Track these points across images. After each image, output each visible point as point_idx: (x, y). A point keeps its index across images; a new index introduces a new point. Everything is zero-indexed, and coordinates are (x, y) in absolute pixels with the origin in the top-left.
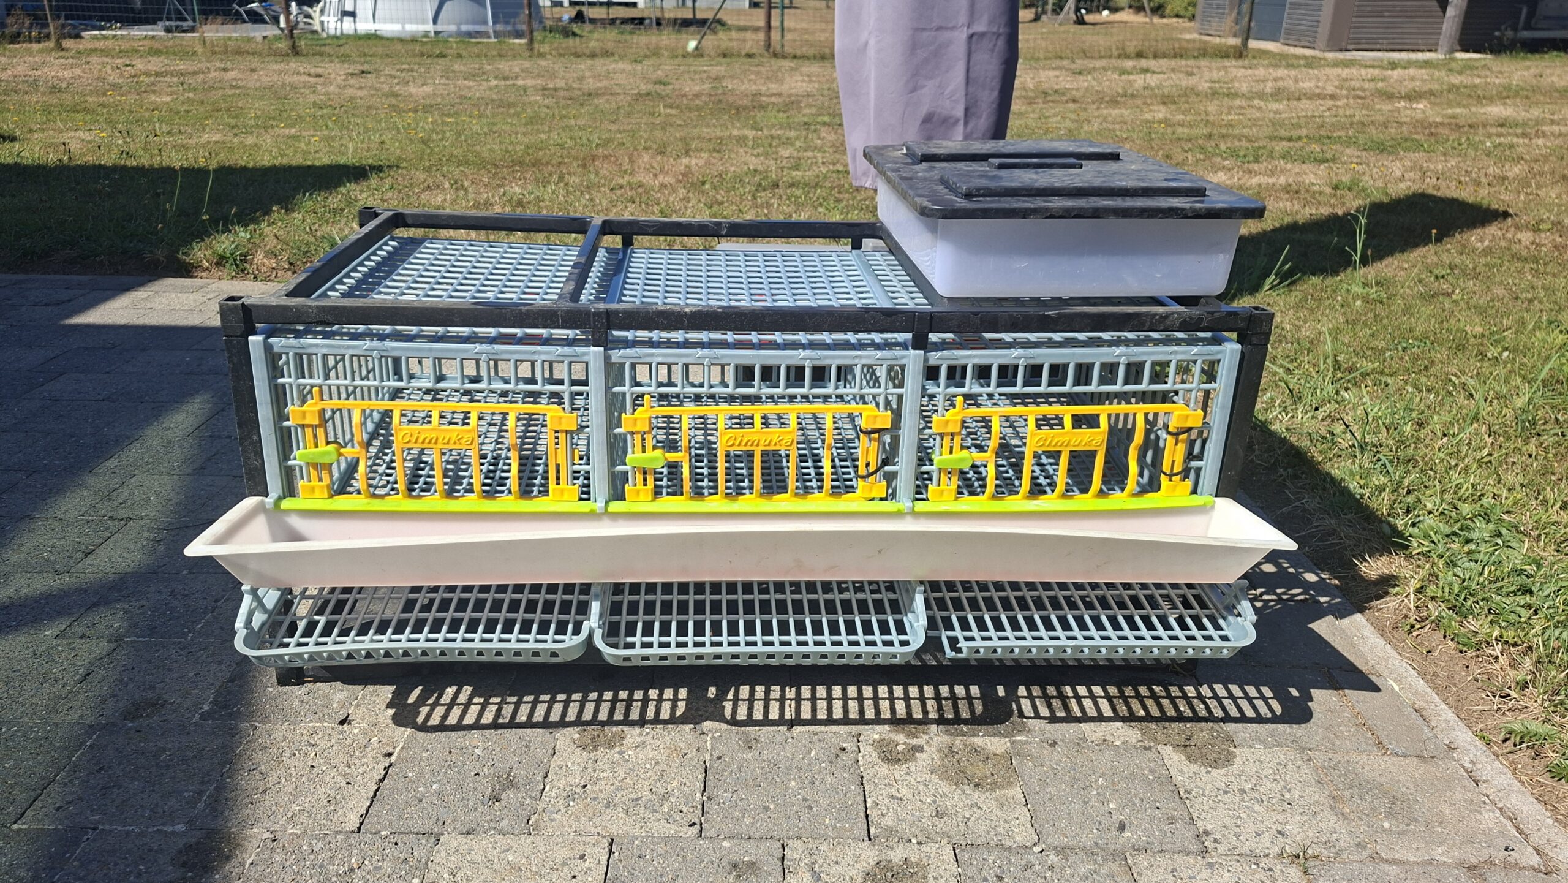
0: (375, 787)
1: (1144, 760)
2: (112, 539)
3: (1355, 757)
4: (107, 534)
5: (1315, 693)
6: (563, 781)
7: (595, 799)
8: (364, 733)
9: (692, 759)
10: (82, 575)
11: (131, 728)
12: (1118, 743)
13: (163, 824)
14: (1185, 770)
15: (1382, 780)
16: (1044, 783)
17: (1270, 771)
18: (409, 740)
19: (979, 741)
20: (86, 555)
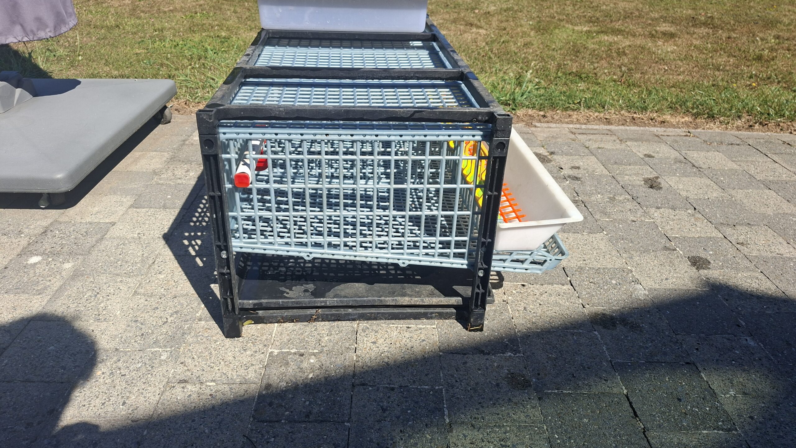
13: (597, 339)
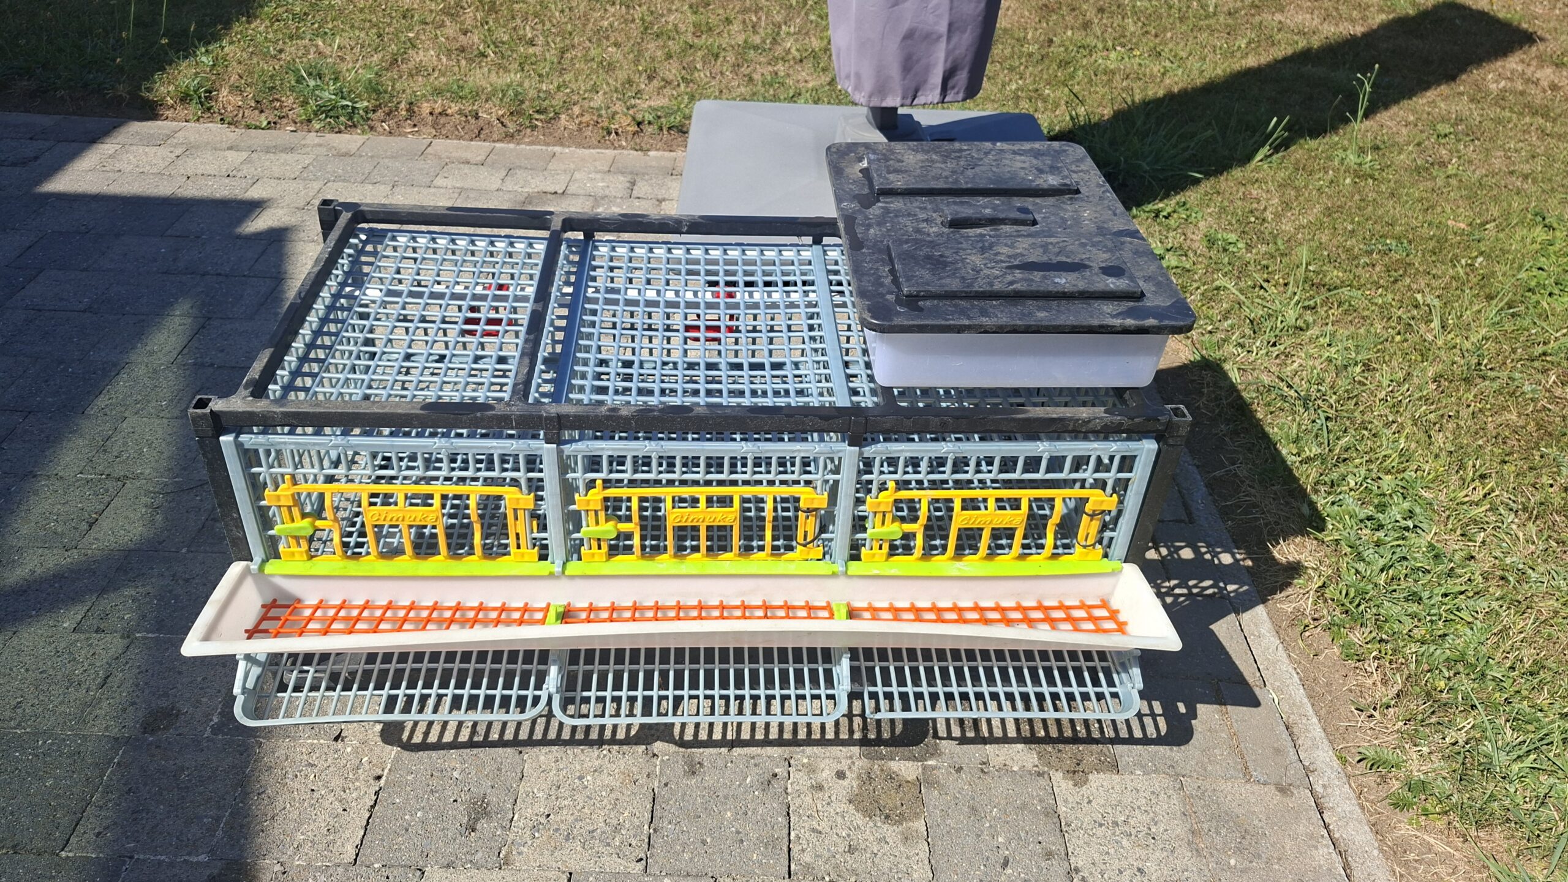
0: (368, 815)
1: (1035, 789)
2: (111, 506)
3: (1222, 785)
4: (107, 499)
5: (1201, 708)
6: (529, 810)
7: (557, 830)
8: (356, 751)
9: (642, 786)
10: (90, 552)
11: (150, 744)
12: (1016, 768)
14: (1070, 799)
15: (1239, 811)
16: (945, 815)
17: (1144, 801)
18: (396, 760)
19: (895, 765)
20: (91, 526)
